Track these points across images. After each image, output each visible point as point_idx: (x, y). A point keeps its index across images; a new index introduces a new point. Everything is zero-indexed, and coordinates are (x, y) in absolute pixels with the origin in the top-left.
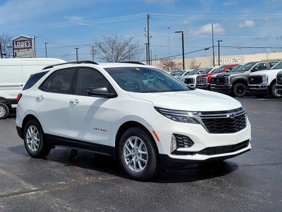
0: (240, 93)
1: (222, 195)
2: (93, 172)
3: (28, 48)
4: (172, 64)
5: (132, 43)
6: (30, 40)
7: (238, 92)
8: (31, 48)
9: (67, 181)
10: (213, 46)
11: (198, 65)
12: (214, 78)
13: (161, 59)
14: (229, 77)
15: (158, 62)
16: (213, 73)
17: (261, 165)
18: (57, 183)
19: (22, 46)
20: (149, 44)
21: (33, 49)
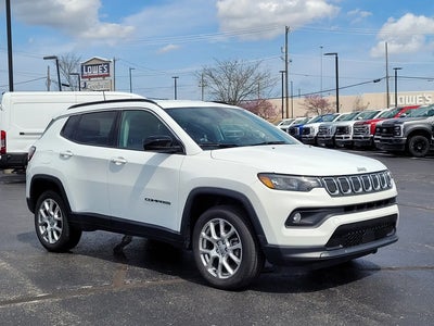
0: (420, 151)
1: (327, 316)
2: (142, 271)
3: (104, 76)
4: (323, 104)
5: (261, 70)
6: (108, 64)
7: (416, 149)
8: (108, 75)
9: (95, 284)
10: (387, 77)
11: (365, 105)
12: (379, 127)
13: (306, 96)
14: (402, 126)
15: (302, 100)
16: (380, 118)
17: (408, 268)
18: (77, 287)
19: (95, 73)
20: (286, 72)
21: (112, 78)
